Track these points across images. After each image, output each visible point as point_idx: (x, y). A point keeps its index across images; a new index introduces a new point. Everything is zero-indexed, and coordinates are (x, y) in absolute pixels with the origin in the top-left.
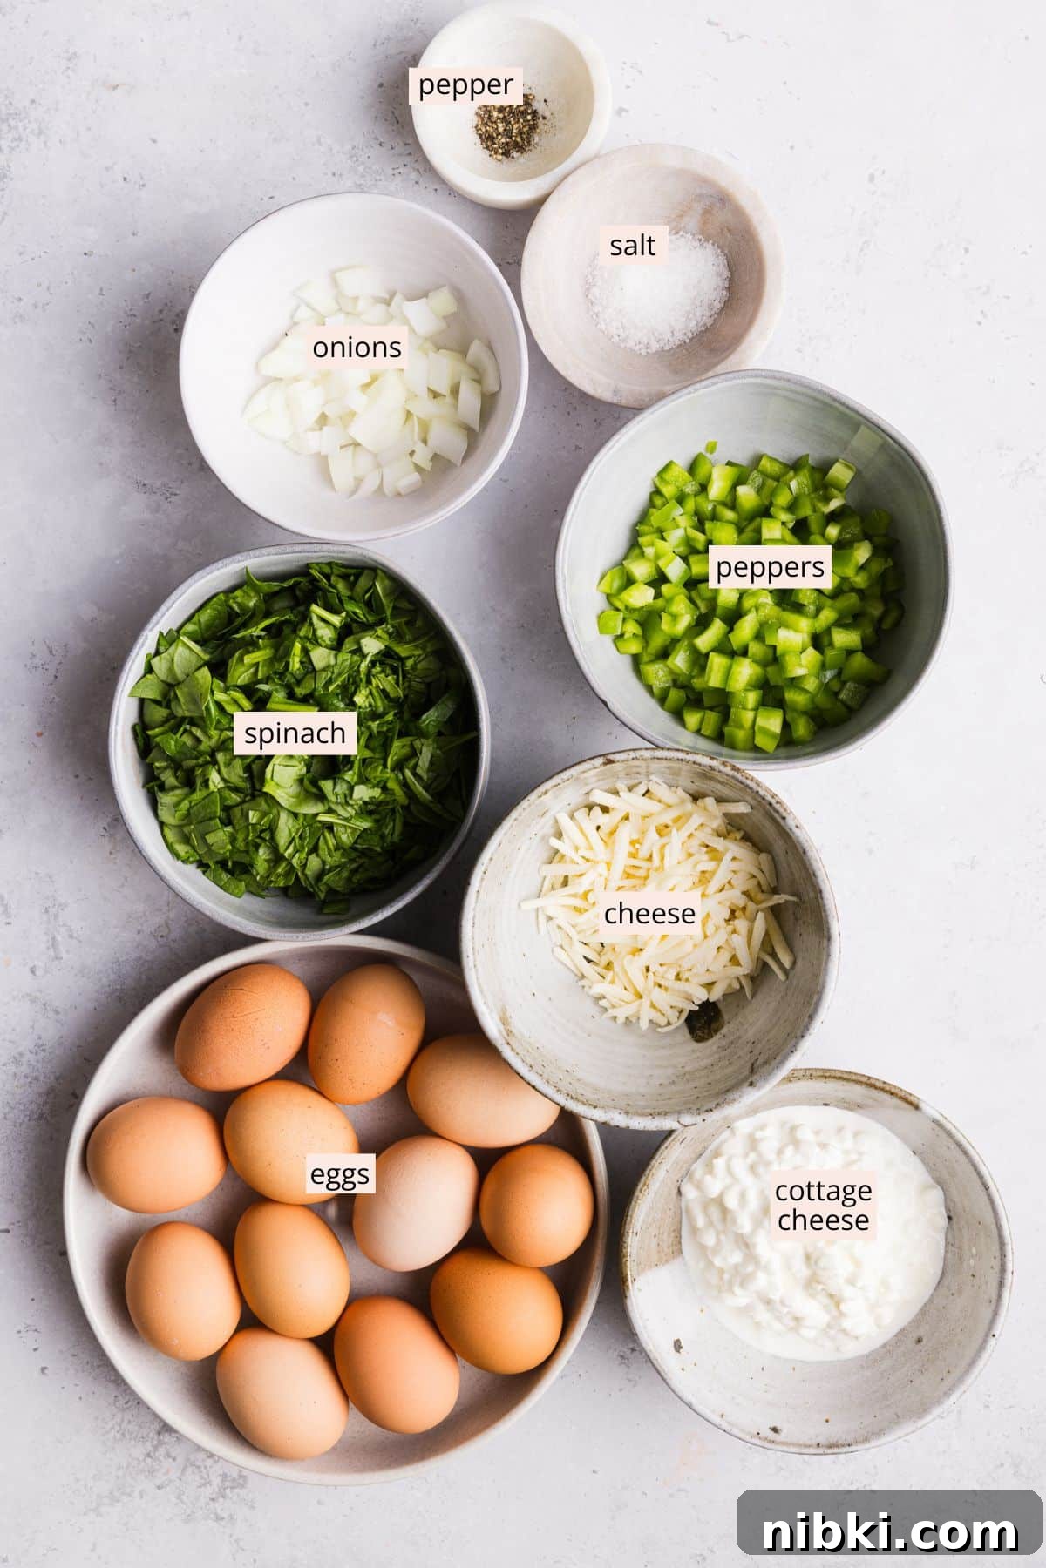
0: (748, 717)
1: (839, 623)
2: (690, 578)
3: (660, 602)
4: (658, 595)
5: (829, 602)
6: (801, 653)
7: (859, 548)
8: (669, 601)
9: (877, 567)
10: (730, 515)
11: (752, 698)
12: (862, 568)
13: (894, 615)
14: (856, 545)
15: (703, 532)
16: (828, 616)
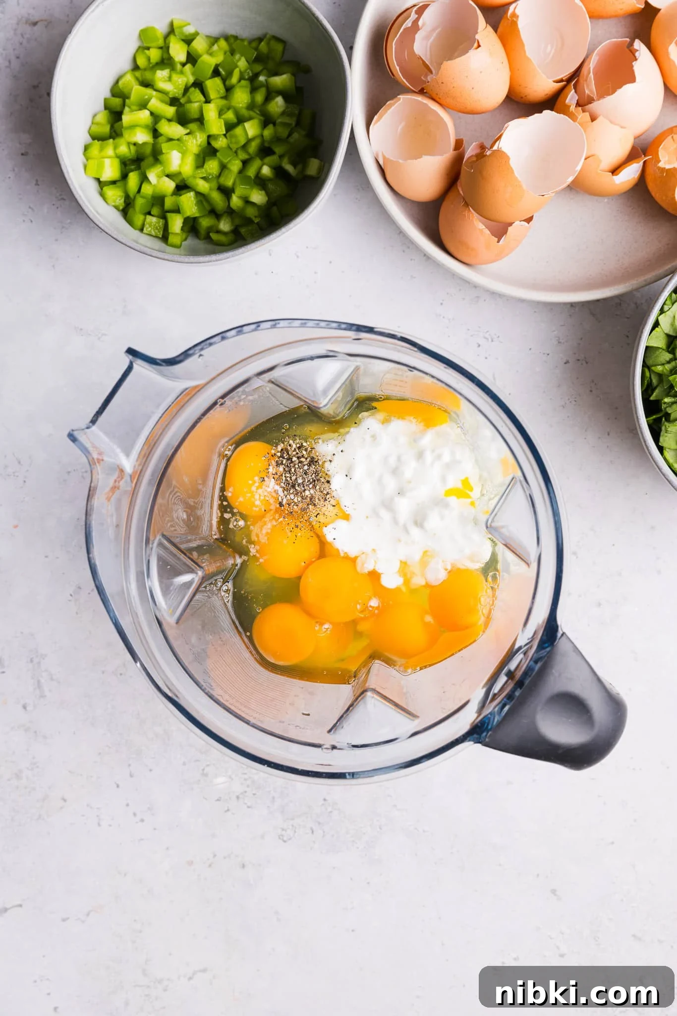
0: (110, 151)
1: (202, 197)
2: (203, 82)
3: (179, 67)
4: (184, 65)
5: (214, 185)
6: (168, 176)
7: (261, 195)
8: (182, 72)
9: (251, 212)
10: (260, 97)
12: (247, 201)
13: (222, 238)
14: (263, 192)
15: (239, 81)
16: (203, 186)
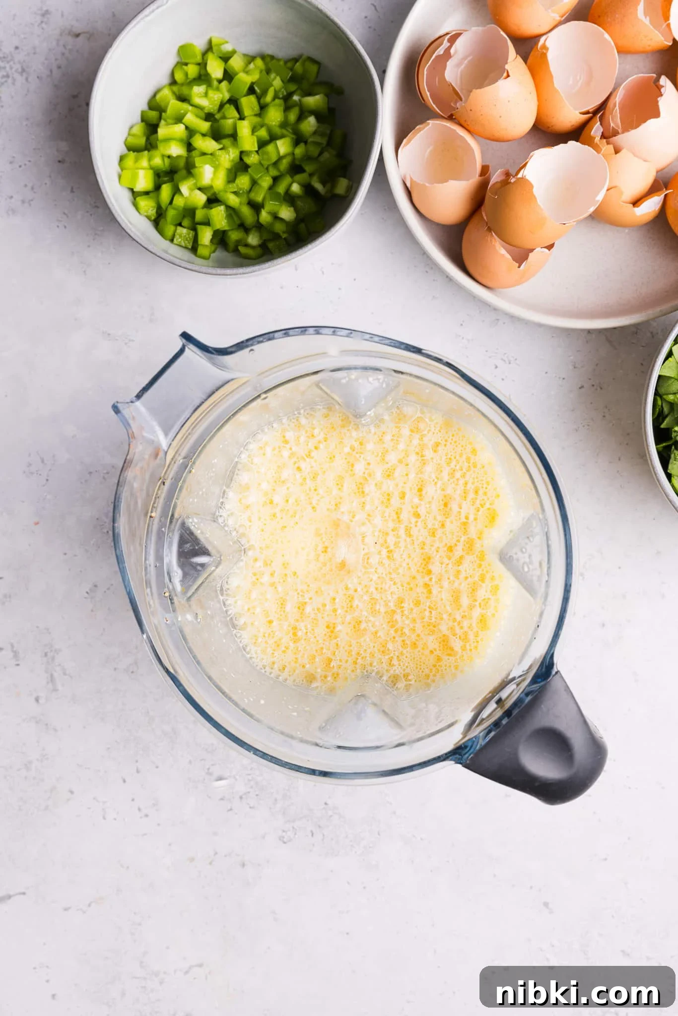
0: (144, 163)
1: (232, 211)
2: (238, 99)
5: (245, 199)
7: (290, 211)
9: (279, 228)
10: (293, 116)
11: (158, 161)
12: (276, 217)
13: (250, 252)
14: (292, 209)
15: (274, 99)
16: (233, 200)
